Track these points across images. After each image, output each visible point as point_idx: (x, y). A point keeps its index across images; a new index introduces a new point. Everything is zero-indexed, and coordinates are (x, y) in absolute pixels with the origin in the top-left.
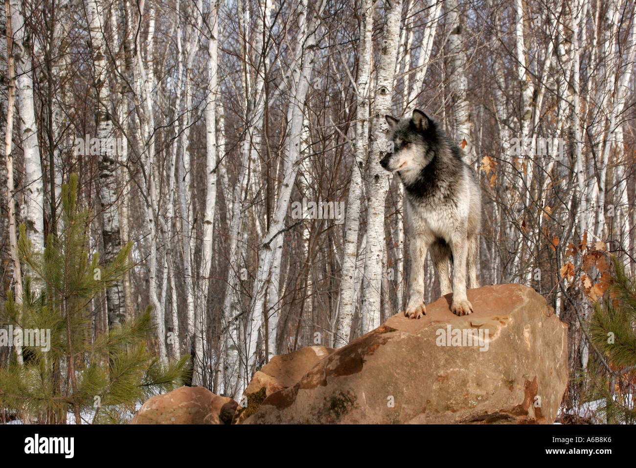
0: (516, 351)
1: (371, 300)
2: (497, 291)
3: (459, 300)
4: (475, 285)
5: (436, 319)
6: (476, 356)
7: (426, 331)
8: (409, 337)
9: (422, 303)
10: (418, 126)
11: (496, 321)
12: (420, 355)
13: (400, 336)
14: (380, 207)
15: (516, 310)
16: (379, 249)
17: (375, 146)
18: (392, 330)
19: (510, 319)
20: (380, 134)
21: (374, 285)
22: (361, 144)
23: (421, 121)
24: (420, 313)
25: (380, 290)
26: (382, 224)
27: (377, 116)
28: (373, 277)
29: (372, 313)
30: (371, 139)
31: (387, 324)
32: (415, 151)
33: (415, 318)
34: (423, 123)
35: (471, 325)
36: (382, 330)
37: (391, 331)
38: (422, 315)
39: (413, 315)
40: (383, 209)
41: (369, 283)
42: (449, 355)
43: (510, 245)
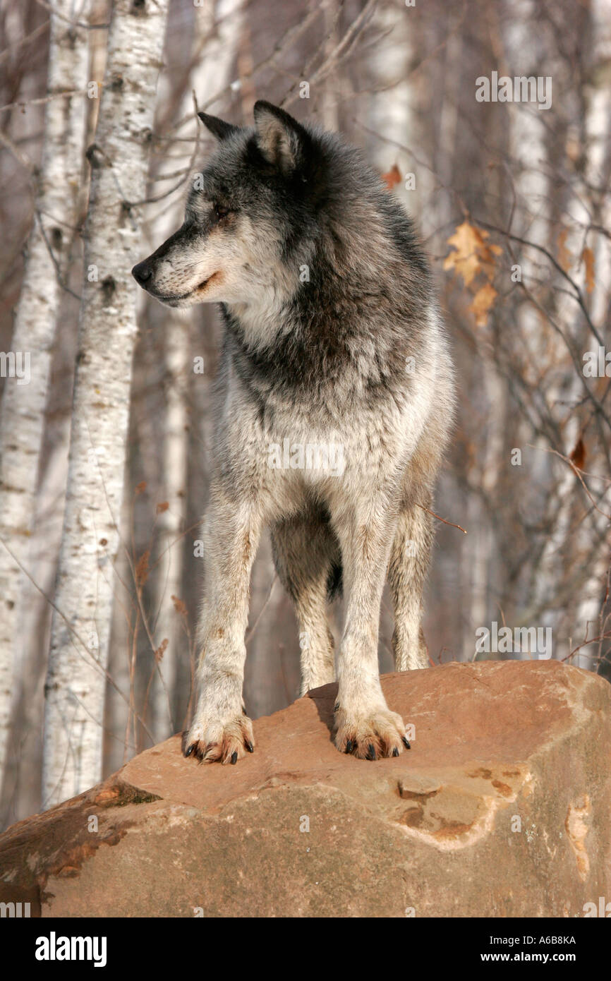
0: (543, 880)
1: (76, 687)
2: (486, 683)
3: (363, 710)
4: (412, 657)
5: (286, 768)
6: (412, 892)
7: (252, 806)
8: (197, 824)
9: (239, 712)
10: (270, 157)
11: (479, 781)
12: (230, 883)
13: (166, 818)
14: (115, 385)
15: (547, 747)
16: (109, 519)
17: (106, 183)
18: (142, 798)
19: (528, 777)
20: (123, 147)
21: (84, 636)
22: (61, 170)
23: (278, 139)
24: (237, 746)
25: (104, 654)
26: (121, 440)
27: (117, 85)
28: (84, 611)
29: (77, 729)
30: (95, 160)
31: (125, 776)
32: (250, 239)
33: (219, 760)
34: (285, 148)
35: (400, 792)
36: (108, 795)
37: (137, 800)
38: (242, 752)
39: (214, 752)
40: (124, 390)
41: (70, 629)
42: (324, 888)
43: (528, 497)
